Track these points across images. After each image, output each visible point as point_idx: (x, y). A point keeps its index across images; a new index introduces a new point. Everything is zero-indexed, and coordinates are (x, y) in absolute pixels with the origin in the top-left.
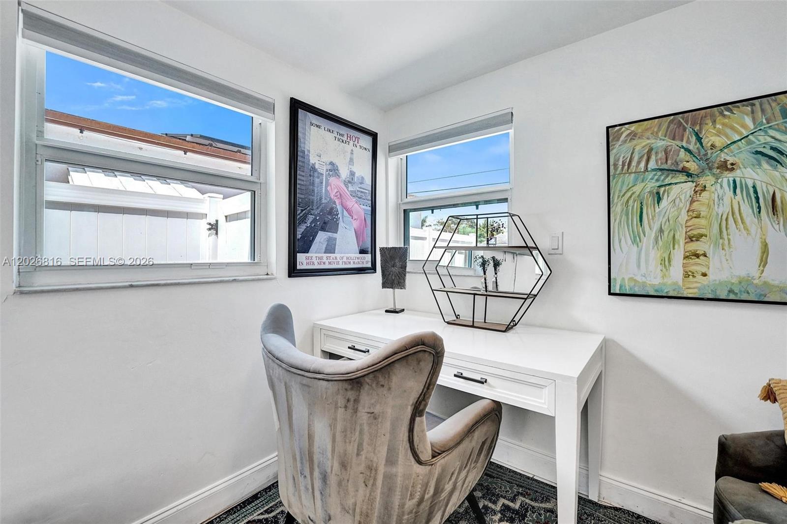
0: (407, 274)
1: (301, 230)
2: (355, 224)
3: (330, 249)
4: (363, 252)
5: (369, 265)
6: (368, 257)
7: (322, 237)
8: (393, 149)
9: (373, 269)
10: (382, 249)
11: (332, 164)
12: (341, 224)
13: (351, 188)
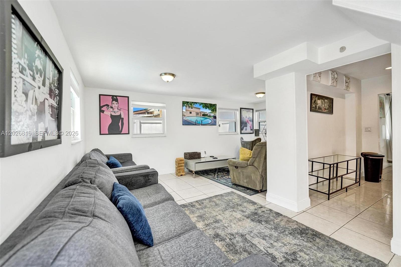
0: (260, 134)
1: (242, 127)
2: (250, 125)
3: (246, 130)
4: (251, 130)
5: (252, 132)
6: (252, 131)
7: (245, 128)
8: (256, 111)
9: (253, 133)
10: (255, 130)
11: (246, 116)
12: (248, 126)
13: (249, 119)
